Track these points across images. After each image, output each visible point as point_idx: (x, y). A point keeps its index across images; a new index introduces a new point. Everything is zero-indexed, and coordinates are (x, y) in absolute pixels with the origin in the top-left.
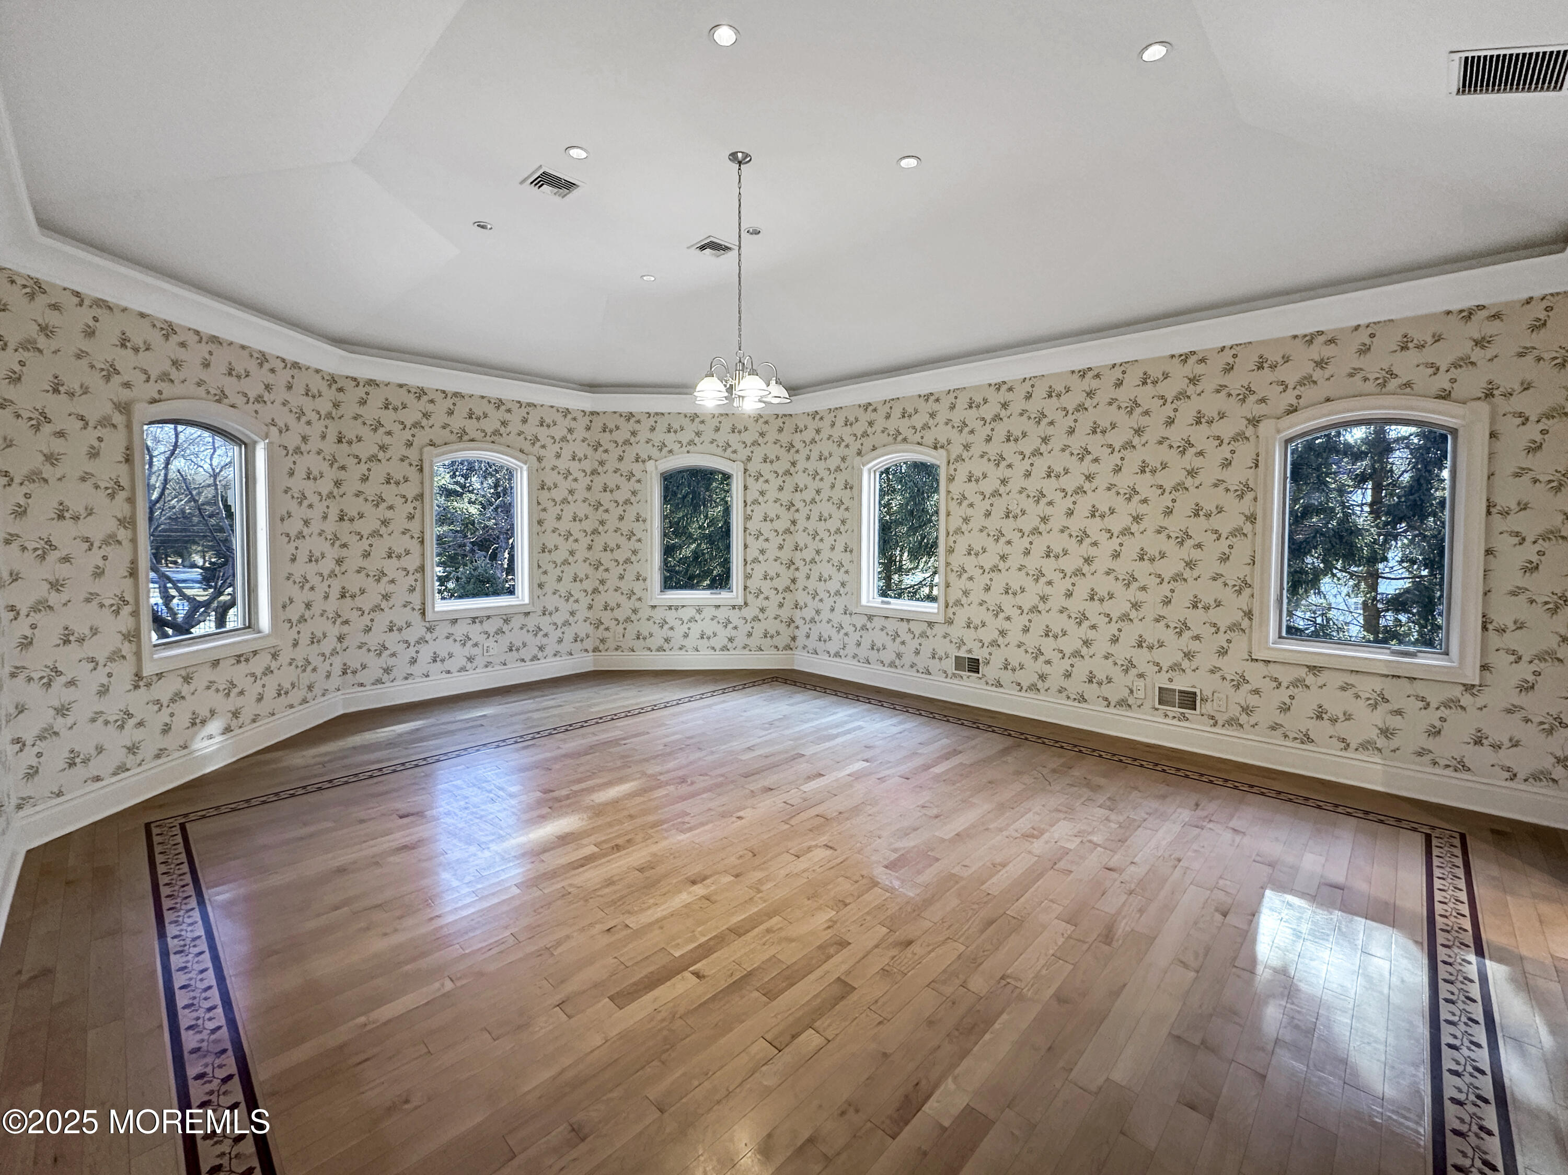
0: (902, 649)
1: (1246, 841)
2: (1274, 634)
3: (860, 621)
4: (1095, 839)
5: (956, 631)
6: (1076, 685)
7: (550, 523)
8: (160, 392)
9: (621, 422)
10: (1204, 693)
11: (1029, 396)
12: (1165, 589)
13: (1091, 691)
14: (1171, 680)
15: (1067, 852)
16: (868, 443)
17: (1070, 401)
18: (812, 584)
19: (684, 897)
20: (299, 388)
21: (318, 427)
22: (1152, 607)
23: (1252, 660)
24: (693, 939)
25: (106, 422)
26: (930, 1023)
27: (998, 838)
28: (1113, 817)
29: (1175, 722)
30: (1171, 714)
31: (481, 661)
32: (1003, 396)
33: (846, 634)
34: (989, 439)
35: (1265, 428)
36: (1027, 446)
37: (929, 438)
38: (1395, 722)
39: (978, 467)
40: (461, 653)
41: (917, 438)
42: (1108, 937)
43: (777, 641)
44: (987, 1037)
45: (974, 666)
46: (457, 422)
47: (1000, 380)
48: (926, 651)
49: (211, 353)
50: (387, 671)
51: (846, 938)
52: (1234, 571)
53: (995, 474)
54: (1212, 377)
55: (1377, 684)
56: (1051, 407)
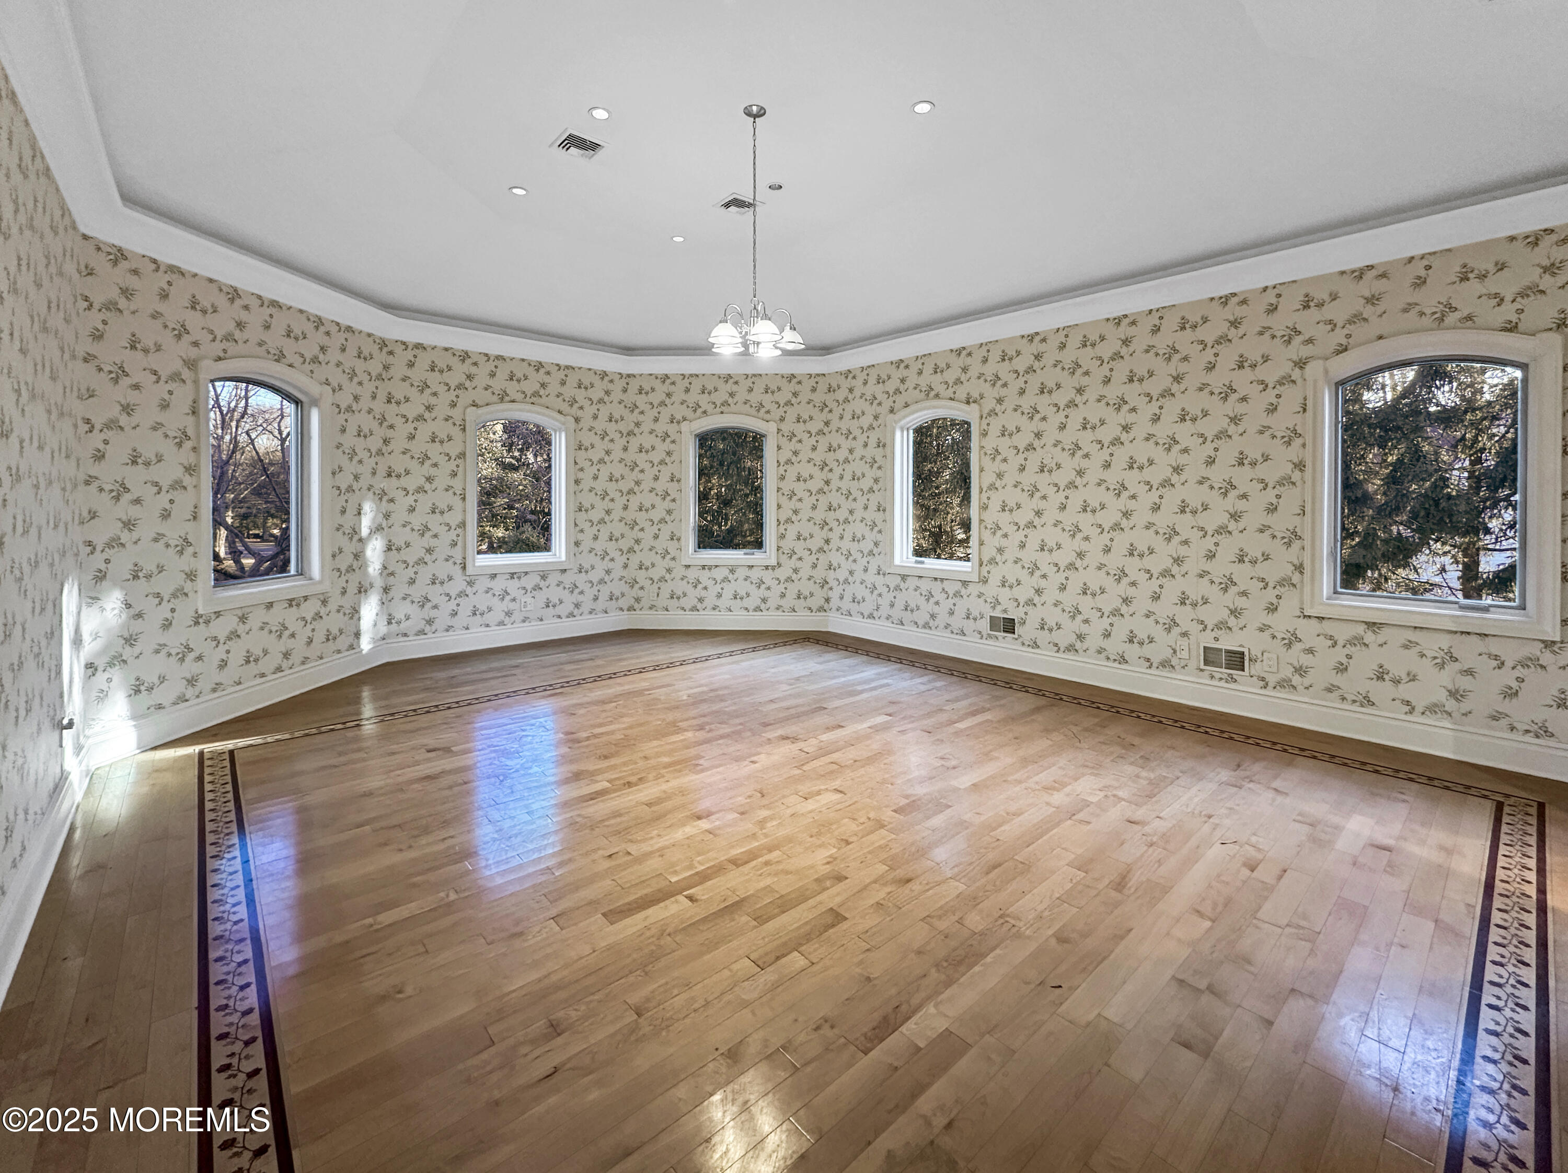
0: (936, 609)
1: (1287, 801)
2: (1328, 588)
3: (893, 581)
4: (1120, 793)
5: (992, 589)
6: (1115, 645)
7: (587, 483)
8: (225, 351)
9: (657, 384)
10: (1253, 653)
11: (1063, 346)
12: (1209, 543)
13: (1132, 651)
14: (1216, 639)
15: (1088, 804)
16: (900, 400)
17: (1105, 351)
18: (846, 544)
19: (689, 830)
20: (352, 351)
21: (369, 387)
22: (1195, 563)
23: (1305, 616)
24: (691, 867)
25: (176, 377)
26: (919, 952)
27: (1017, 789)
28: (1144, 774)
29: (1222, 683)
30: (1218, 675)
31: (517, 616)
32: (1036, 347)
33: (880, 595)
34: (1022, 392)
35: (1314, 369)
36: (1061, 398)
37: (962, 394)
38: (1465, 683)
39: (1011, 420)
40: (500, 607)
41: (949, 393)
42: (1120, 885)
43: (811, 602)
44: (977, 969)
45: (1009, 626)
46: (499, 384)
47: (1032, 331)
48: (960, 612)
49: (271, 316)
50: (430, 622)
51: (844, 873)
52: (1282, 522)
53: (1030, 427)
54: (1255, 317)
55: (1445, 642)
56: (1086, 357)
